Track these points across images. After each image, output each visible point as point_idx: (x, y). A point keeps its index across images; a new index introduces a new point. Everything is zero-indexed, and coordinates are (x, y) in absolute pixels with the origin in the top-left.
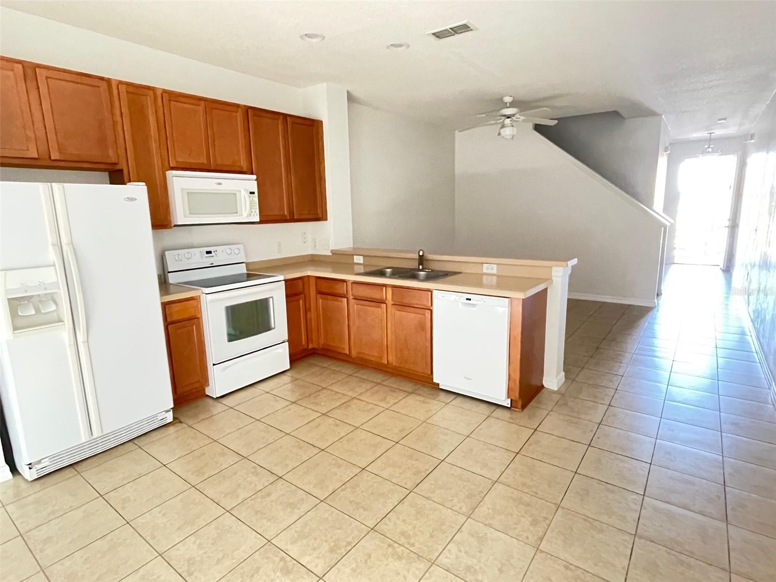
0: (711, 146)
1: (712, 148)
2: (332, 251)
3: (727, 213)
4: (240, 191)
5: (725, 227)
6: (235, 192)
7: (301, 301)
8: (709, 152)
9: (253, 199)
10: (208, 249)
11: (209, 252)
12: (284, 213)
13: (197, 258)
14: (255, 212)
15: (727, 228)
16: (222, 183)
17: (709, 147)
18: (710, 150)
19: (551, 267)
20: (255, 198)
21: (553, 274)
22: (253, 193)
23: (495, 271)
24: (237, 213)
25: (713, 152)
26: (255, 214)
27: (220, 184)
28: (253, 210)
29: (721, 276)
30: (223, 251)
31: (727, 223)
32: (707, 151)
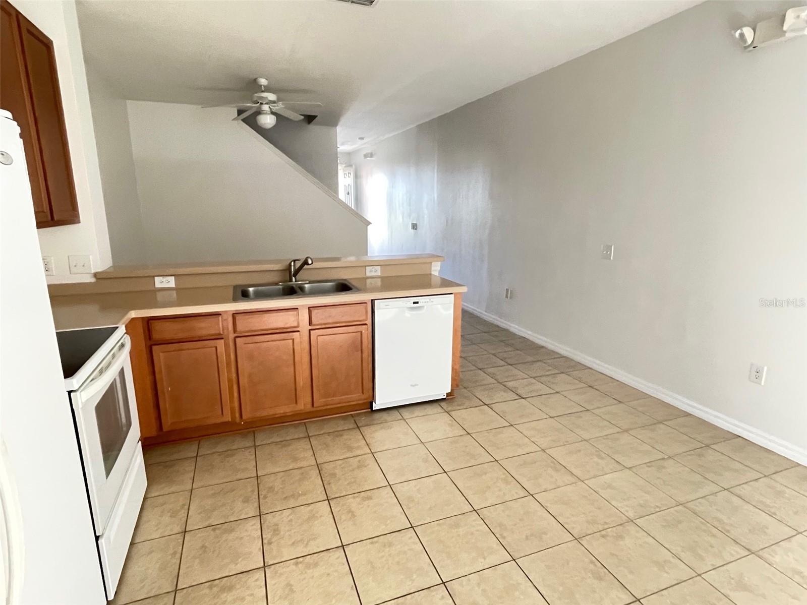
2: (97, 275)
19: (431, 263)
21: (432, 269)
23: (379, 273)
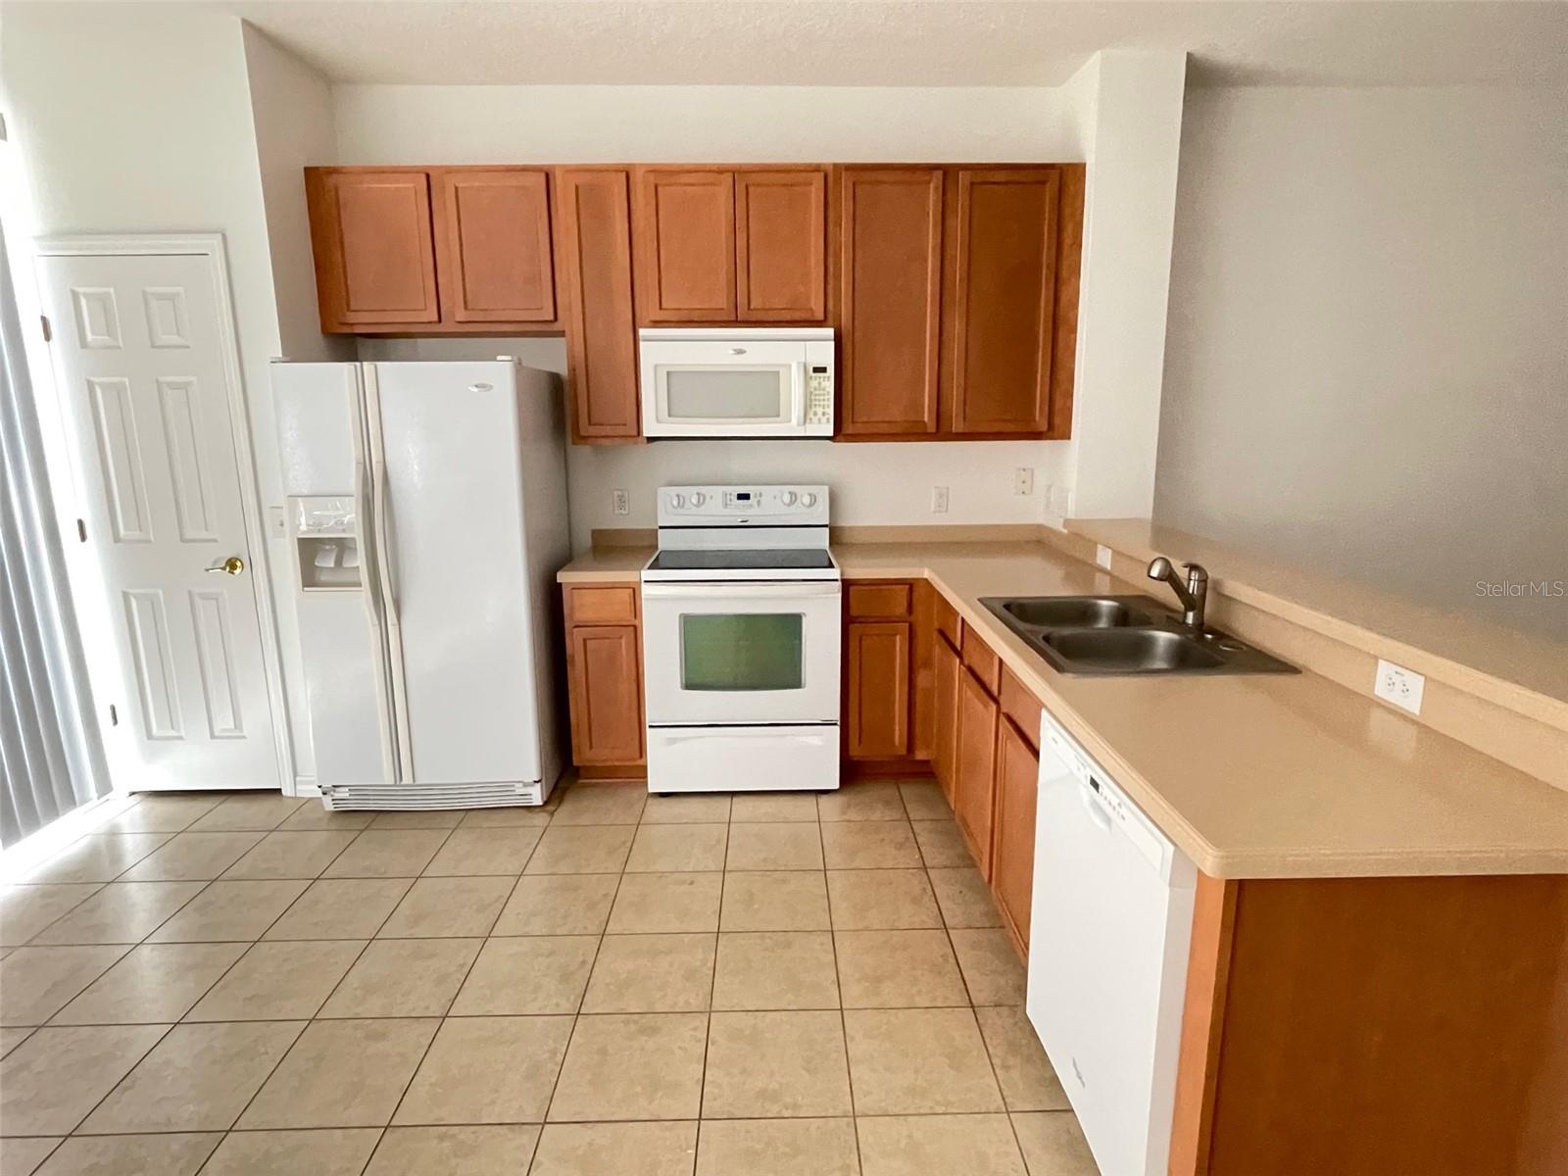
2: (1067, 523)
4: (790, 366)
6: (777, 369)
7: (898, 638)
9: (820, 383)
10: (743, 490)
11: (744, 497)
12: (923, 417)
13: (717, 505)
14: (824, 414)
16: (743, 348)
20: (828, 382)
22: (824, 370)
23: (1413, 704)
24: (778, 416)
26: (824, 420)
27: (740, 352)
28: (820, 410)
30: (775, 497)
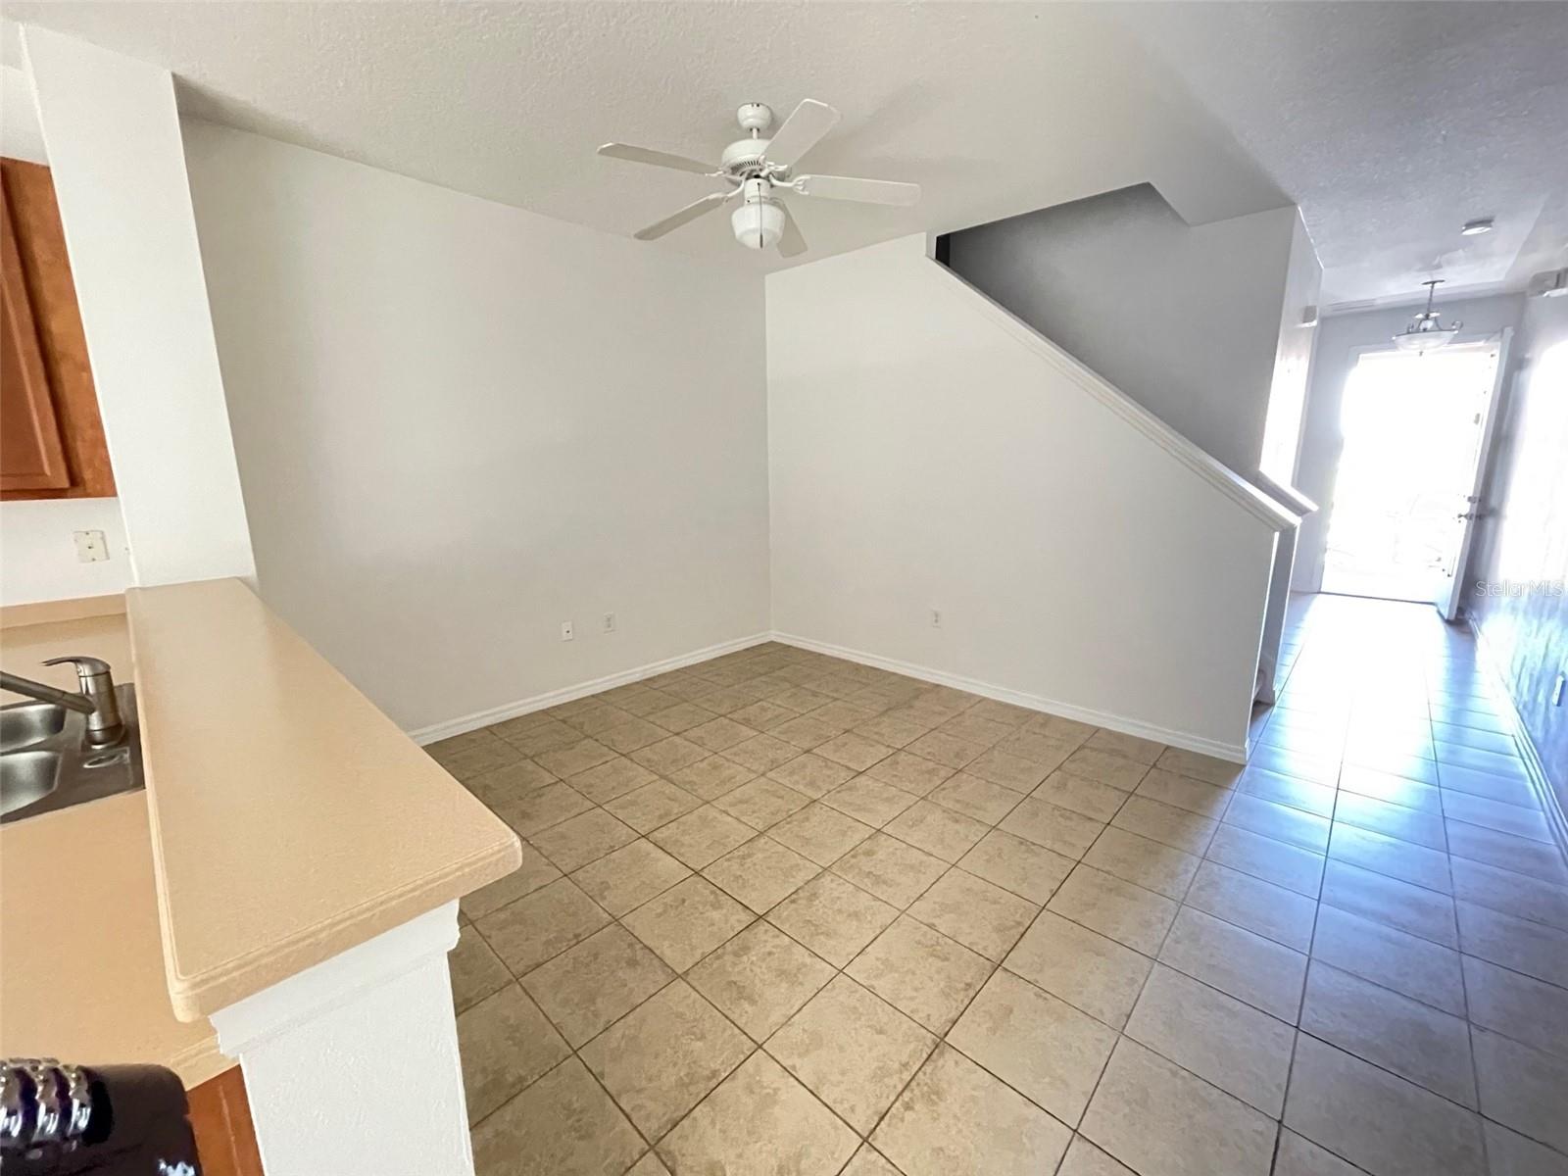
0: (1433, 315)
1: (1435, 319)
3: (1467, 482)
5: (1460, 516)
8: (1425, 330)
15: (1464, 521)
17: (1427, 317)
18: (1429, 324)
25: (1439, 328)
29: (1440, 632)
31: (1466, 508)
32: (1422, 328)
